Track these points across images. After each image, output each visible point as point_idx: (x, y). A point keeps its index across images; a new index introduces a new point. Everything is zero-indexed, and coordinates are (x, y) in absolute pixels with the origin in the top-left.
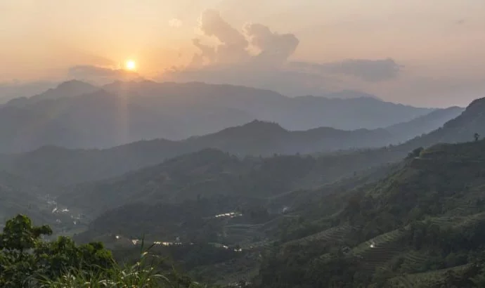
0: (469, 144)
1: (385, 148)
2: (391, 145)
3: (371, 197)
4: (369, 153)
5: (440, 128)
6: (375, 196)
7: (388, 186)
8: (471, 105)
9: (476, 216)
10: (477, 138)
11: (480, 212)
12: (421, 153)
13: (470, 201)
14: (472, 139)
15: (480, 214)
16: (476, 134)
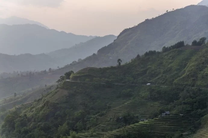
0: (112, 68)
1: (45, 71)
2: (50, 69)
3: (25, 115)
4: (30, 76)
5: (94, 54)
6: (29, 115)
7: (41, 106)
8: (121, 34)
9: (114, 132)
10: (120, 63)
11: (118, 128)
12: (71, 76)
13: (111, 119)
14: (115, 64)
15: (117, 130)
16: (119, 60)
